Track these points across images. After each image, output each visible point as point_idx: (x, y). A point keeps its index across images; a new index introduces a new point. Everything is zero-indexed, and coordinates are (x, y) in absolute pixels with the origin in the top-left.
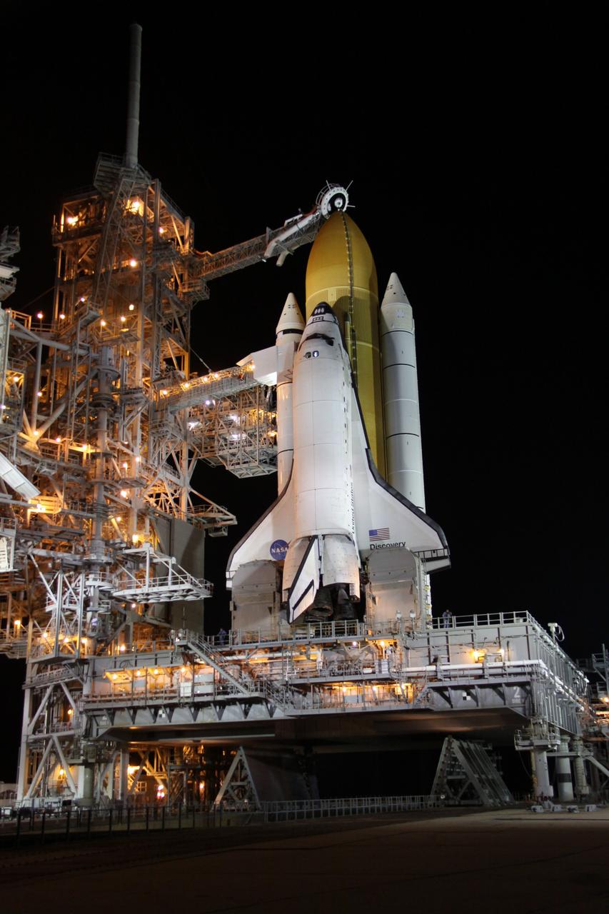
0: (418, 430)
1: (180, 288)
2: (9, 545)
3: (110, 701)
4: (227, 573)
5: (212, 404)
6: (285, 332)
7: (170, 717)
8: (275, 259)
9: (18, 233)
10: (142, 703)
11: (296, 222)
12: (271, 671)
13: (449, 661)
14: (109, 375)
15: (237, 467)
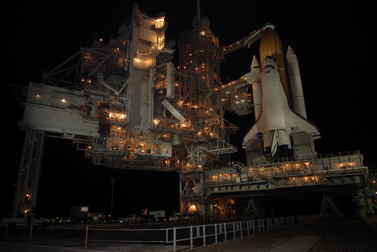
0: (303, 95)
1: (216, 58)
2: (178, 136)
3: (212, 184)
4: (243, 144)
5: (229, 93)
6: (254, 67)
7: (232, 189)
8: (247, 46)
9: (175, 39)
10: (222, 185)
11: (254, 33)
12: (266, 174)
13: (331, 168)
14: (201, 84)
15: (239, 112)
